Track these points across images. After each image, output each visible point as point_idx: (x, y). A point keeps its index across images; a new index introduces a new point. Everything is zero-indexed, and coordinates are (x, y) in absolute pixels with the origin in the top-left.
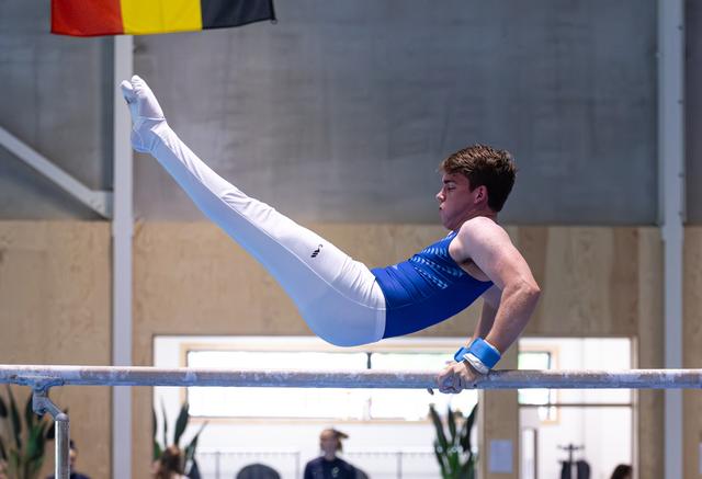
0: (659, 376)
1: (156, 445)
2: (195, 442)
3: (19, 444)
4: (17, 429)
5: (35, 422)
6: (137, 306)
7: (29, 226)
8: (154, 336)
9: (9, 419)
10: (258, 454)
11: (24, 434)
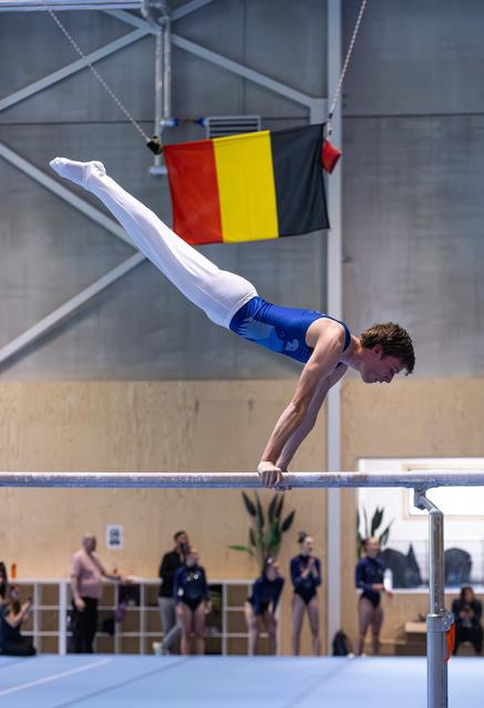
0: (334, 477)
1: (359, 536)
2: (387, 531)
3: (261, 534)
4: (262, 524)
5: (275, 520)
6: (344, 438)
7: (271, 384)
8: (358, 458)
9: (257, 517)
10: (455, 541)
11: (267, 528)
